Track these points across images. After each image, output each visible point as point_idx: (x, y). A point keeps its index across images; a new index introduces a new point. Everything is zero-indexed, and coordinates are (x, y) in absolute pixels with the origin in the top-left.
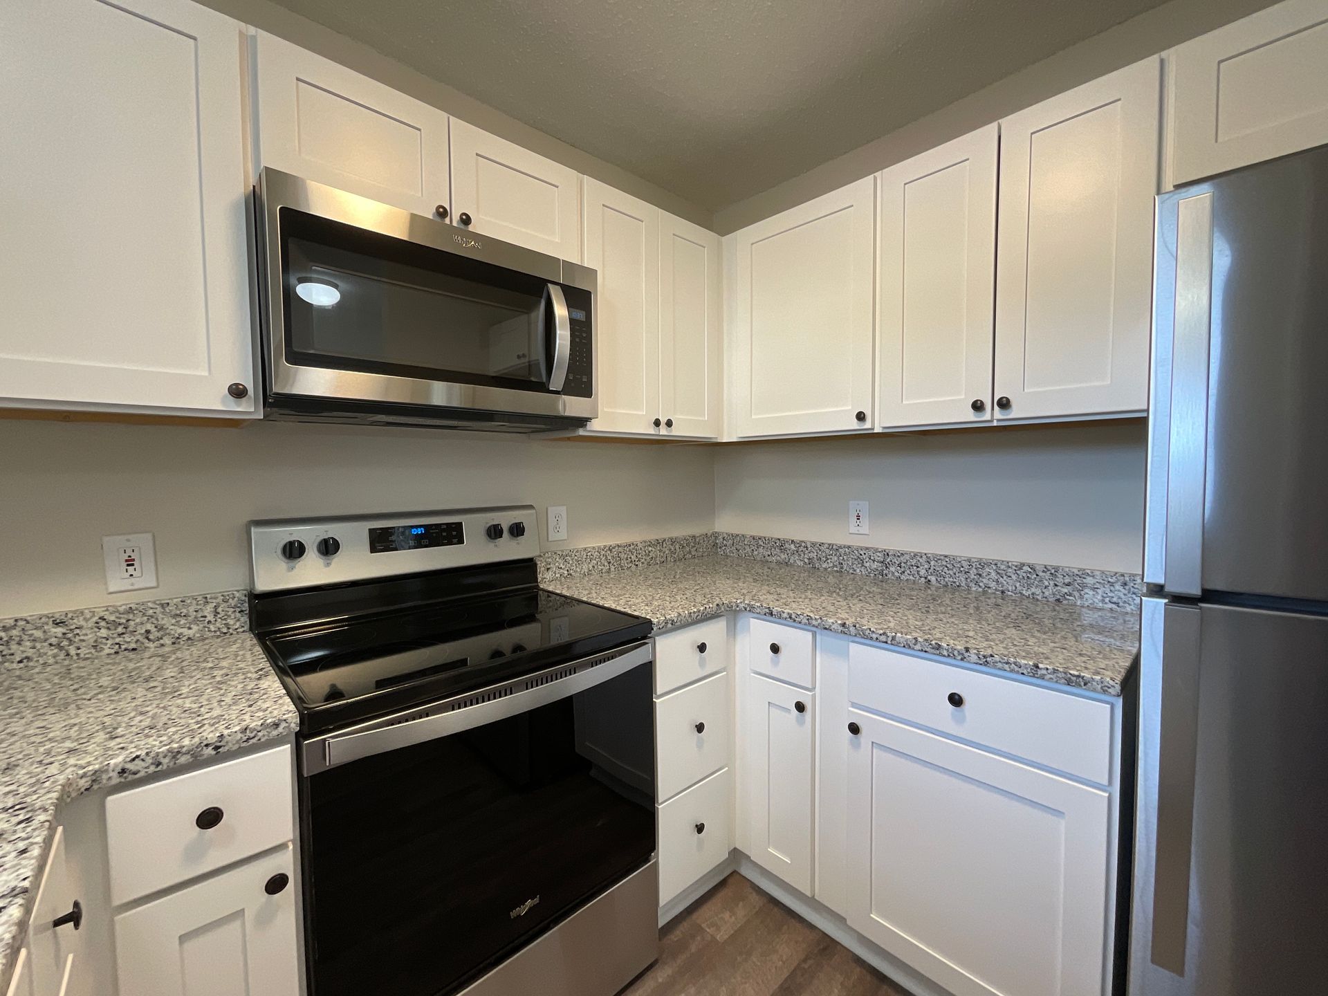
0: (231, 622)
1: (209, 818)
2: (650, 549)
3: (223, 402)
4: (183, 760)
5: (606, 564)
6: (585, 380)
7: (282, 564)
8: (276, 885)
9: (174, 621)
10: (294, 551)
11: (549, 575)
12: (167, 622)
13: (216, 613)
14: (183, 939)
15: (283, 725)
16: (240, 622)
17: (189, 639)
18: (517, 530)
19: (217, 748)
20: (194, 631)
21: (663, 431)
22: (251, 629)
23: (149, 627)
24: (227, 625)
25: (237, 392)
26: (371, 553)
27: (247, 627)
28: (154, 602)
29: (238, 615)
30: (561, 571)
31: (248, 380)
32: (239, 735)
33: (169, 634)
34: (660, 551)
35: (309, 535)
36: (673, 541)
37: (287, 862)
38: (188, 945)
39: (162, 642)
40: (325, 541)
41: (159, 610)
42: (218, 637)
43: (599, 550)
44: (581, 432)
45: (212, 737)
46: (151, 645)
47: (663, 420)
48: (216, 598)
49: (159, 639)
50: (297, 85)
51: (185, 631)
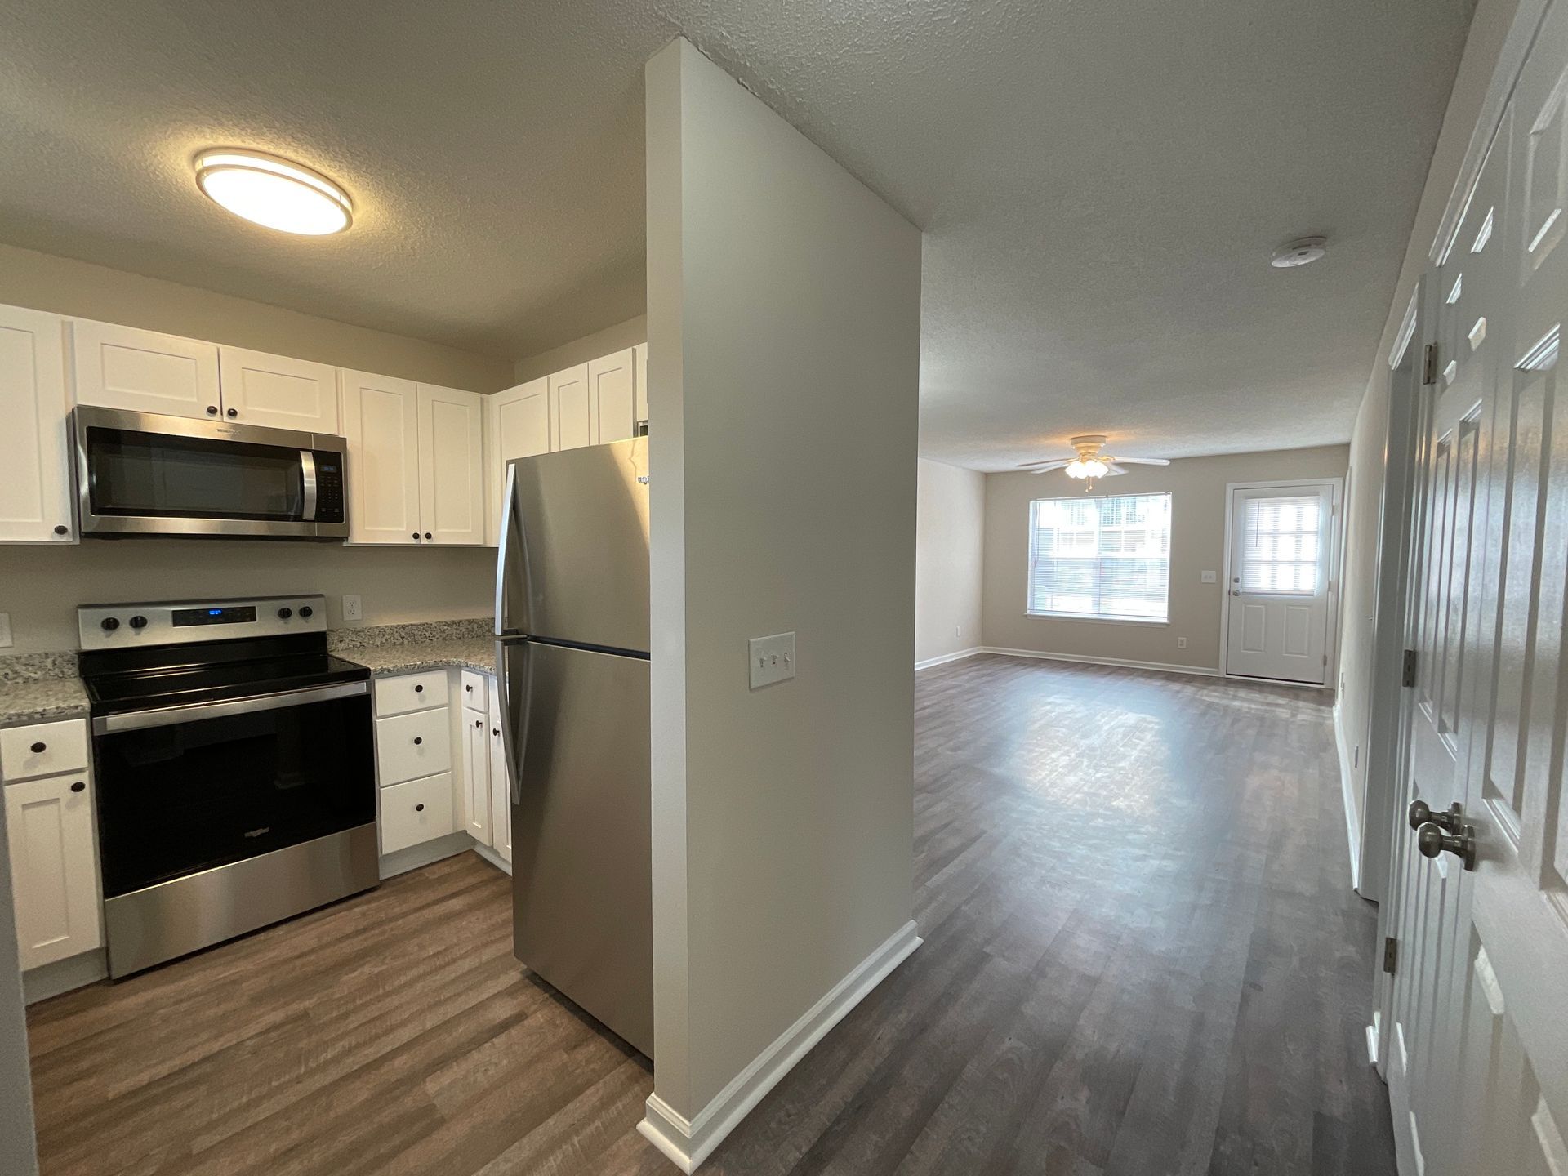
0: (65, 670)
1: (38, 748)
2: (445, 628)
3: (52, 537)
4: (25, 718)
5: (399, 638)
6: (337, 511)
7: (102, 633)
8: (78, 787)
9: (24, 668)
10: (111, 625)
11: (341, 646)
12: (18, 668)
13: (54, 664)
14: (25, 807)
15: (80, 708)
16: (72, 670)
17: (35, 680)
18: (306, 612)
19: (42, 715)
20: (39, 675)
21: (424, 541)
22: (80, 676)
23: (7, 671)
24: (62, 672)
25: (61, 530)
26: (174, 626)
27: (77, 674)
28: (11, 656)
29: (70, 666)
30: (354, 643)
31: (67, 523)
32: (55, 710)
33: (22, 676)
34: (456, 629)
35: (124, 615)
36: (470, 622)
37: (85, 778)
38: (29, 811)
39: (17, 681)
40: (136, 619)
41: (14, 660)
42: (56, 679)
43: (392, 628)
44: (345, 544)
45: (39, 709)
46: (9, 682)
47: (422, 535)
48: (54, 654)
49: (15, 678)
50: (102, 348)
51: (33, 675)
